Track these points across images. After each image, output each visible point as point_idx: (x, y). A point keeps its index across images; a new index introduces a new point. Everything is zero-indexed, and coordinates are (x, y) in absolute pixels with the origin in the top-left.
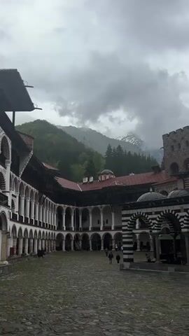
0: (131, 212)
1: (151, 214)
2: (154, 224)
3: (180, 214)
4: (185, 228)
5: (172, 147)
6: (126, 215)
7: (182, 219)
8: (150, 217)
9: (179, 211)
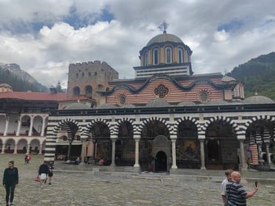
0: (59, 118)
1: (81, 121)
2: (83, 130)
3: (111, 123)
4: (114, 134)
5: (77, 74)
6: (54, 121)
7: (112, 127)
8: (80, 123)
9: (110, 120)
